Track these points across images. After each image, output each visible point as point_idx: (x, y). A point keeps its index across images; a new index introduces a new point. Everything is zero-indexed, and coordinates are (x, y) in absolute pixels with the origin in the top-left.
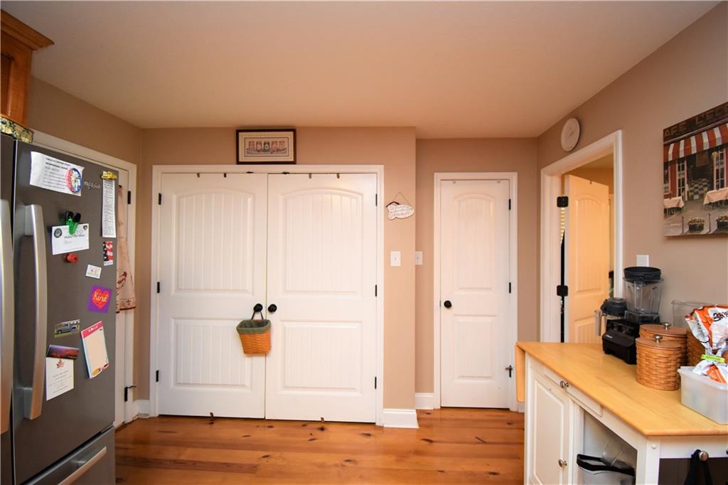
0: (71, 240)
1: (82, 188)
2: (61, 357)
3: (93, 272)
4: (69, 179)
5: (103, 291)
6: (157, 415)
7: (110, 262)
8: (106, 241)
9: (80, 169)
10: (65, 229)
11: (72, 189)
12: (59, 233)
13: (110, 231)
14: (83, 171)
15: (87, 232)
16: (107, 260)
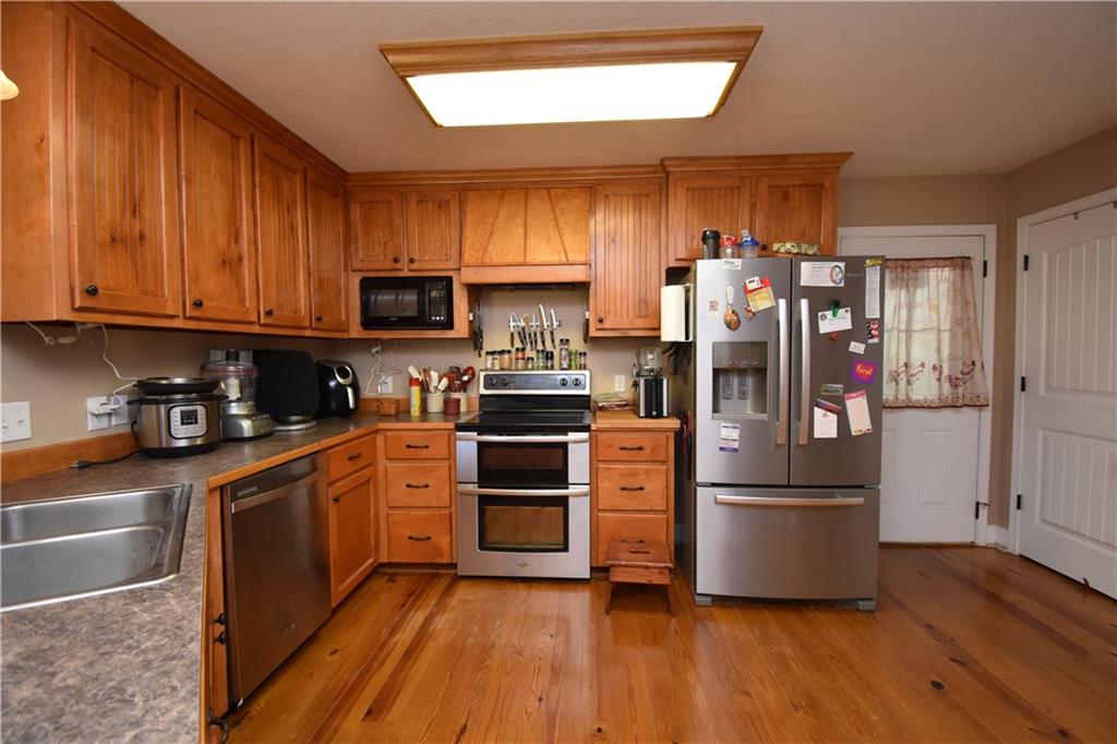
0: (836, 322)
1: (846, 279)
2: (827, 410)
3: (857, 347)
4: (831, 276)
5: (867, 365)
6: (1017, 553)
7: (876, 340)
8: (869, 321)
9: (842, 265)
10: (829, 314)
11: (834, 282)
12: (824, 317)
13: (872, 312)
14: (846, 267)
15: (849, 315)
16: (872, 337)
